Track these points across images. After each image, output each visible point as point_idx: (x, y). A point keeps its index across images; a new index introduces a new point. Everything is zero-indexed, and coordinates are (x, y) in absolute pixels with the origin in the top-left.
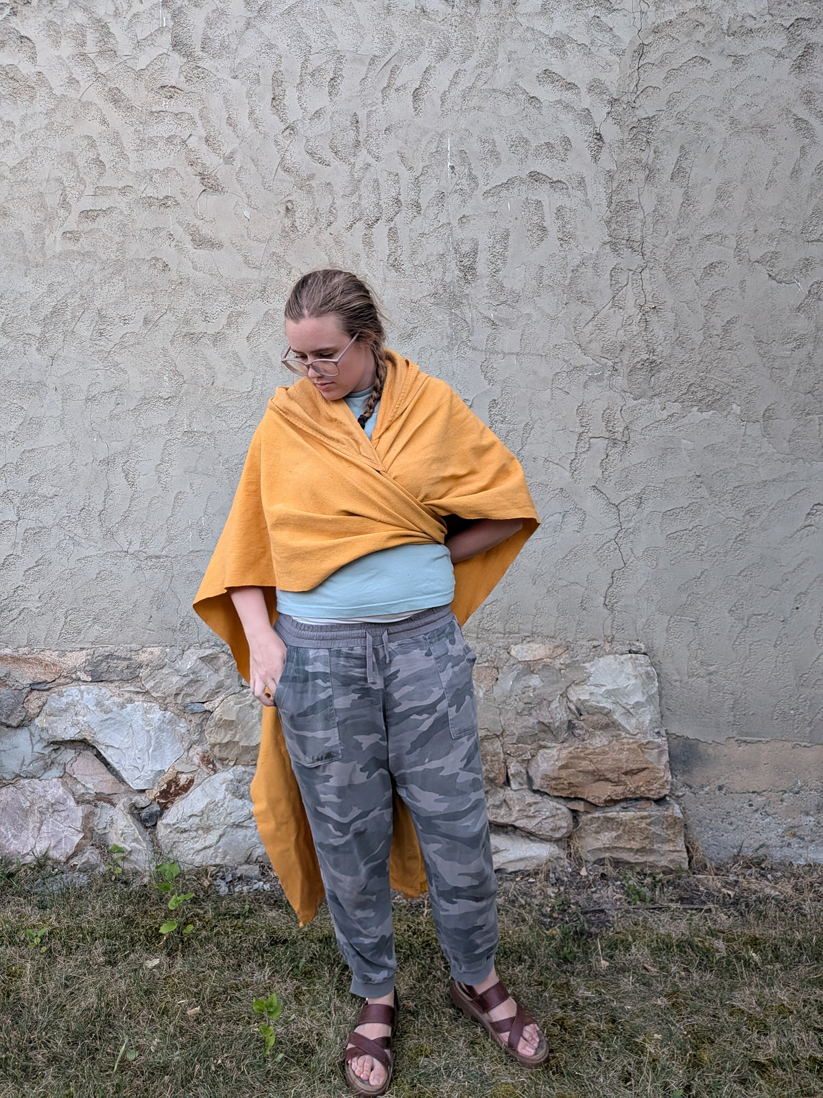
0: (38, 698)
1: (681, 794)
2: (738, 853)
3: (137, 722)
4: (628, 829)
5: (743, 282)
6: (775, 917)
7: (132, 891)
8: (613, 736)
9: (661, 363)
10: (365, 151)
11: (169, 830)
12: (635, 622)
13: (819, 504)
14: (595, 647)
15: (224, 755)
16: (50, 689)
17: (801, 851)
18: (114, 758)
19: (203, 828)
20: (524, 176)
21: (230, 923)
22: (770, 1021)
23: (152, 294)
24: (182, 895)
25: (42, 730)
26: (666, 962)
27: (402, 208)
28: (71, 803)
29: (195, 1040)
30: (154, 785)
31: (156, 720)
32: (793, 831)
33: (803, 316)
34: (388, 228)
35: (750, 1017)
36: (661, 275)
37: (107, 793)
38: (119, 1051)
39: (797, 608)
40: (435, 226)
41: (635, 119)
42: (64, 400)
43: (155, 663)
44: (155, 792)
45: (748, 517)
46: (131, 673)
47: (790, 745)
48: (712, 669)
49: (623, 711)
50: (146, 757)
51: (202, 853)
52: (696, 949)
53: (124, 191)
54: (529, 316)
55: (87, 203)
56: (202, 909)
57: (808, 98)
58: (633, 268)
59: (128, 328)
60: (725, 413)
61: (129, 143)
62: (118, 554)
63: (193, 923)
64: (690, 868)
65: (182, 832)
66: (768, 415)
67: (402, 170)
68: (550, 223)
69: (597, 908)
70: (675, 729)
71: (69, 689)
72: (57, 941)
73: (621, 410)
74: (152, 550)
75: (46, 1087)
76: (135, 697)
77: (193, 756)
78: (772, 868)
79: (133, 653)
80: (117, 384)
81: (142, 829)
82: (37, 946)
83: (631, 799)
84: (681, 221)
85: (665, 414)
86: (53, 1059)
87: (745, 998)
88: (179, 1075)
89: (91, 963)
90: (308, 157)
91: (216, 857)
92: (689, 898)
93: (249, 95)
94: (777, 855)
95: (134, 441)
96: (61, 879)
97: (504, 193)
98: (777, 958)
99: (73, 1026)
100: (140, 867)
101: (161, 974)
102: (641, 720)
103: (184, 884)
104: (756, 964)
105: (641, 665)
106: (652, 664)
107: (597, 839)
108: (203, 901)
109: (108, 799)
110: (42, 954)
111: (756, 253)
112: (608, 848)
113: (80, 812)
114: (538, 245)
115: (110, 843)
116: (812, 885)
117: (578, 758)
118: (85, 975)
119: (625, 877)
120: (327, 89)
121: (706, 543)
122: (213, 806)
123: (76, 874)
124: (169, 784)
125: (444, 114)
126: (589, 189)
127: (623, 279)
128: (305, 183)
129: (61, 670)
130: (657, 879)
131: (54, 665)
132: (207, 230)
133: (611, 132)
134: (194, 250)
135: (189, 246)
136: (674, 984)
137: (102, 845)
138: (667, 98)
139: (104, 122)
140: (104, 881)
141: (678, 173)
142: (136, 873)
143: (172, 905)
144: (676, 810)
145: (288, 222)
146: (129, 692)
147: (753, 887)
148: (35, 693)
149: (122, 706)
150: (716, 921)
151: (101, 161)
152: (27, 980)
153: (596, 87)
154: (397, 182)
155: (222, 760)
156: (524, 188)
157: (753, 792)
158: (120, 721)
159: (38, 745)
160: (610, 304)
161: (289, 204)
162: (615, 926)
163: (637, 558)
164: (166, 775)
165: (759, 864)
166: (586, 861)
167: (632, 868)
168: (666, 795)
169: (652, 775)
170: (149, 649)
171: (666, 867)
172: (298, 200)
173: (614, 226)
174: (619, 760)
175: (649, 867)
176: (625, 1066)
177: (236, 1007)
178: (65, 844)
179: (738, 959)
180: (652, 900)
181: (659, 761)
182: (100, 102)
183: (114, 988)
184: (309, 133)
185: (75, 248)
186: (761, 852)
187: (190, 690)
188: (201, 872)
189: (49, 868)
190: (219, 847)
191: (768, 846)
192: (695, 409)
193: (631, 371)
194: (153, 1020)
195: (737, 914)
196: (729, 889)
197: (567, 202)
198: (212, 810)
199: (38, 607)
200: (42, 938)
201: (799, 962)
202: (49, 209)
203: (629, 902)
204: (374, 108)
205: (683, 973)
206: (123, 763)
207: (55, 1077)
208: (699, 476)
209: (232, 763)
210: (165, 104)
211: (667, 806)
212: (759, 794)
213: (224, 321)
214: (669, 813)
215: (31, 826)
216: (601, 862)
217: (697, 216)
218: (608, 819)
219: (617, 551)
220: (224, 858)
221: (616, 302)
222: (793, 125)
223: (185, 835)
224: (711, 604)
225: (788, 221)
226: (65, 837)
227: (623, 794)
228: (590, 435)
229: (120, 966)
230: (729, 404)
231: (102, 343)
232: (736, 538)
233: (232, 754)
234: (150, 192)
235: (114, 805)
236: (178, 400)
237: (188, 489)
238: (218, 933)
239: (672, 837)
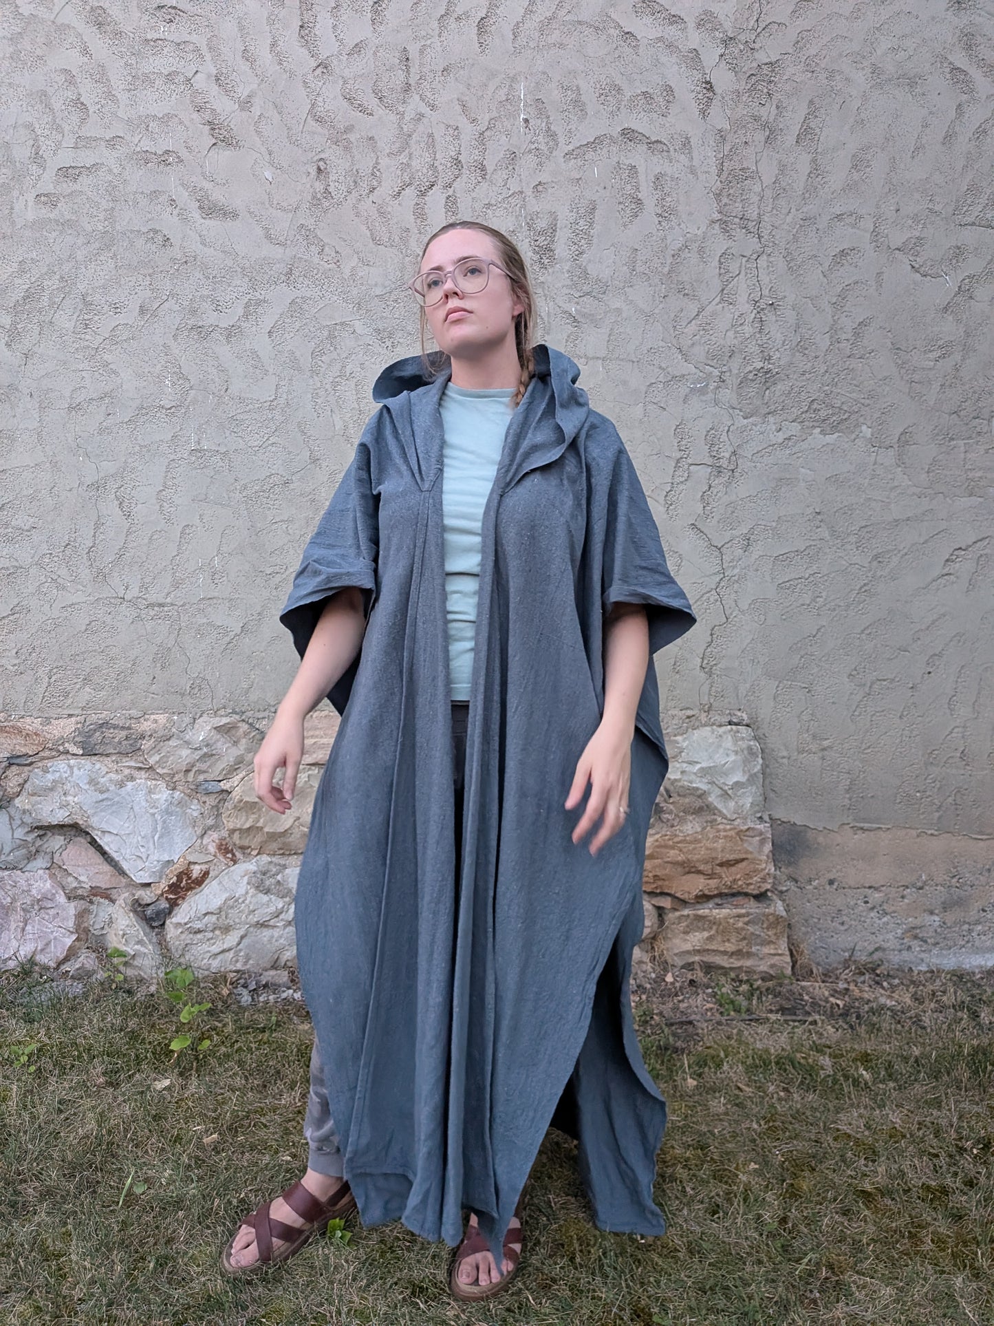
0: (18, 775)
1: (784, 889)
2: (850, 956)
3: (139, 803)
4: (723, 929)
5: (879, 274)
6: (890, 1030)
7: (136, 1001)
8: (707, 822)
9: (777, 373)
10: (417, 97)
11: (180, 930)
12: (736, 688)
13: (960, 548)
14: (688, 717)
15: (246, 843)
16: (31, 764)
17: (923, 955)
18: (112, 846)
19: (220, 928)
20: (615, 134)
21: (254, 1037)
22: (879, 1146)
23: (150, 275)
24: (197, 1006)
25: (24, 812)
26: (763, 1080)
27: (464, 170)
28: (61, 899)
29: (213, 1171)
30: (161, 878)
31: (162, 801)
32: (914, 933)
33: (951, 318)
34: (445, 195)
35: (857, 1142)
36: (781, 264)
37: (104, 886)
38: (124, 1184)
39: (929, 673)
40: (504, 195)
41: (755, 65)
42: (42, 408)
43: (160, 733)
44: (162, 886)
45: (875, 563)
46: (131, 745)
47: (914, 833)
48: (826, 743)
49: (719, 792)
50: (151, 844)
51: (220, 957)
52: (797, 1065)
53: (112, 143)
54: (619, 310)
55: (66, 158)
56: (220, 1022)
57: (968, 41)
58: (747, 254)
59: (121, 319)
60: (853, 436)
61: (118, 82)
62: (112, 601)
63: (210, 1038)
64: (794, 973)
65: (195, 933)
66: (905, 440)
67: (463, 122)
68: (647, 193)
69: (684, 1019)
70: (781, 814)
71: (56, 763)
72: (48, 1059)
73: (728, 431)
74: (153, 597)
75: (39, 1225)
76: (136, 774)
77: (207, 845)
78: (888, 975)
79: (133, 721)
80: (107, 389)
81: (148, 930)
82: (24, 1065)
83: (726, 895)
84: (807, 195)
85: (781, 437)
86: (46, 1194)
87: (851, 1121)
88: (196, 1211)
89: (89, 1084)
90: (345, 103)
91: (237, 961)
92: (792, 1009)
93: (271, 21)
94: (896, 959)
95: (129, 460)
96: (51, 987)
97: (590, 155)
98: (890, 1076)
99: (70, 1156)
100: (145, 973)
101: (172, 1097)
102: (741, 803)
103: (198, 994)
104: (866, 1083)
105: (743, 738)
106: (755, 738)
107: (686, 940)
108: (222, 1012)
109: (107, 895)
110: (30, 1074)
111: (897, 239)
112: (699, 951)
113: (72, 909)
114: (631, 222)
115: (109, 945)
116: (934, 994)
117: (666, 846)
118: (82, 1098)
119: (717, 984)
120: (369, 15)
121: (824, 594)
122: (232, 902)
123: (69, 982)
124: (180, 876)
125: (517, 52)
126: (695, 154)
127: (734, 267)
128: (341, 137)
129: (46, 740)
130: (755, 986)
131: (36, 734)
132: (218, 195)
133: (724, 80)
134: (203, 221)
135: (196, 215)
136: (772, 1106)
137: (99, 948)
138: (794, 39)
139: (85, 51)
140: (103, 990)
141: (806, 134)
142: (141, 981)
143: (184, 1017)
144: (779, 907)
145: (319, 186)
146: (129, 767)
147: (866, 996)
148: (14, 768)
149: (121, 785)
150: (821, 1034)
151: (82, 103)
152: (12, 1104)
153: (706, 21)
154: (457, 137)
155: (242, 848)
156: (614, 149)
157: (870, 887)
158: (118, 802)
159: (20, 830)
160: (718, 299)
161: (321, 164)
162: (705, 1039)
163: (742, 612)
164: (176, 866)
165: (874, 970)
166: (673, 965)
167: (725, 974)
168: (767, 890)
169: (752, 866)
170: (152, 717)
171: (766, 972)
172: (332, 158)
173: (725, 200)
174: (715, 849)
175: (746, 972)
176: (713, 1197)
177: (262, 1133)
178: (55, 947)
179: (846, 1077)
180: (748, 1010)
181: (760, 851)
182: (80, 25)
183: (117, 1112)
184: (347, 73)
185: (52, 216)
186: (876, 956)
187: (204, 766)
188: (219, 979)
189: (36, 975)
190: (241, 950)
191: (884, 950)
192: (818, 430)
193: (741, 382)
194: (163, 1149)
195: (846, 1027)
196: (838, 999)
197: (669, 169)
198: (232, 907)
199: (15, 665)
200: (30, 1056)
201: (916, 1080)
202: (17, 164)
203: (721, 1013)
204: (429, 42)
205: (782, 1094)
206: (123, 851)
207: (48, 1214)
208: (818, 513)
209: (254, 853)
210: (163, 30)
211: (768, 902)
212: (876, 889)
213: (240, 311)
214: (771, 910)
215: (13, 926)
216: (689, 966)
217: (826, 190)
218: (699, 918)
219: (719, 603)
220: (246, 963)
221: (725, 296)
222: (948, 76)
223: (199, 936)
224: (827, 666)
225: (937, 199)
226: (55, 938)
227: (717, 888)
228: (690, 461)
229: (124, 1087)
230: (857, 425)
231: (87, 337)
232: (861, 588)
233: (256, 841)
234: (146, 145)
235: (113, 901)
236: (183, 411)
237: (197, 521)
238: (240, 1049)
239: (773, 938)
